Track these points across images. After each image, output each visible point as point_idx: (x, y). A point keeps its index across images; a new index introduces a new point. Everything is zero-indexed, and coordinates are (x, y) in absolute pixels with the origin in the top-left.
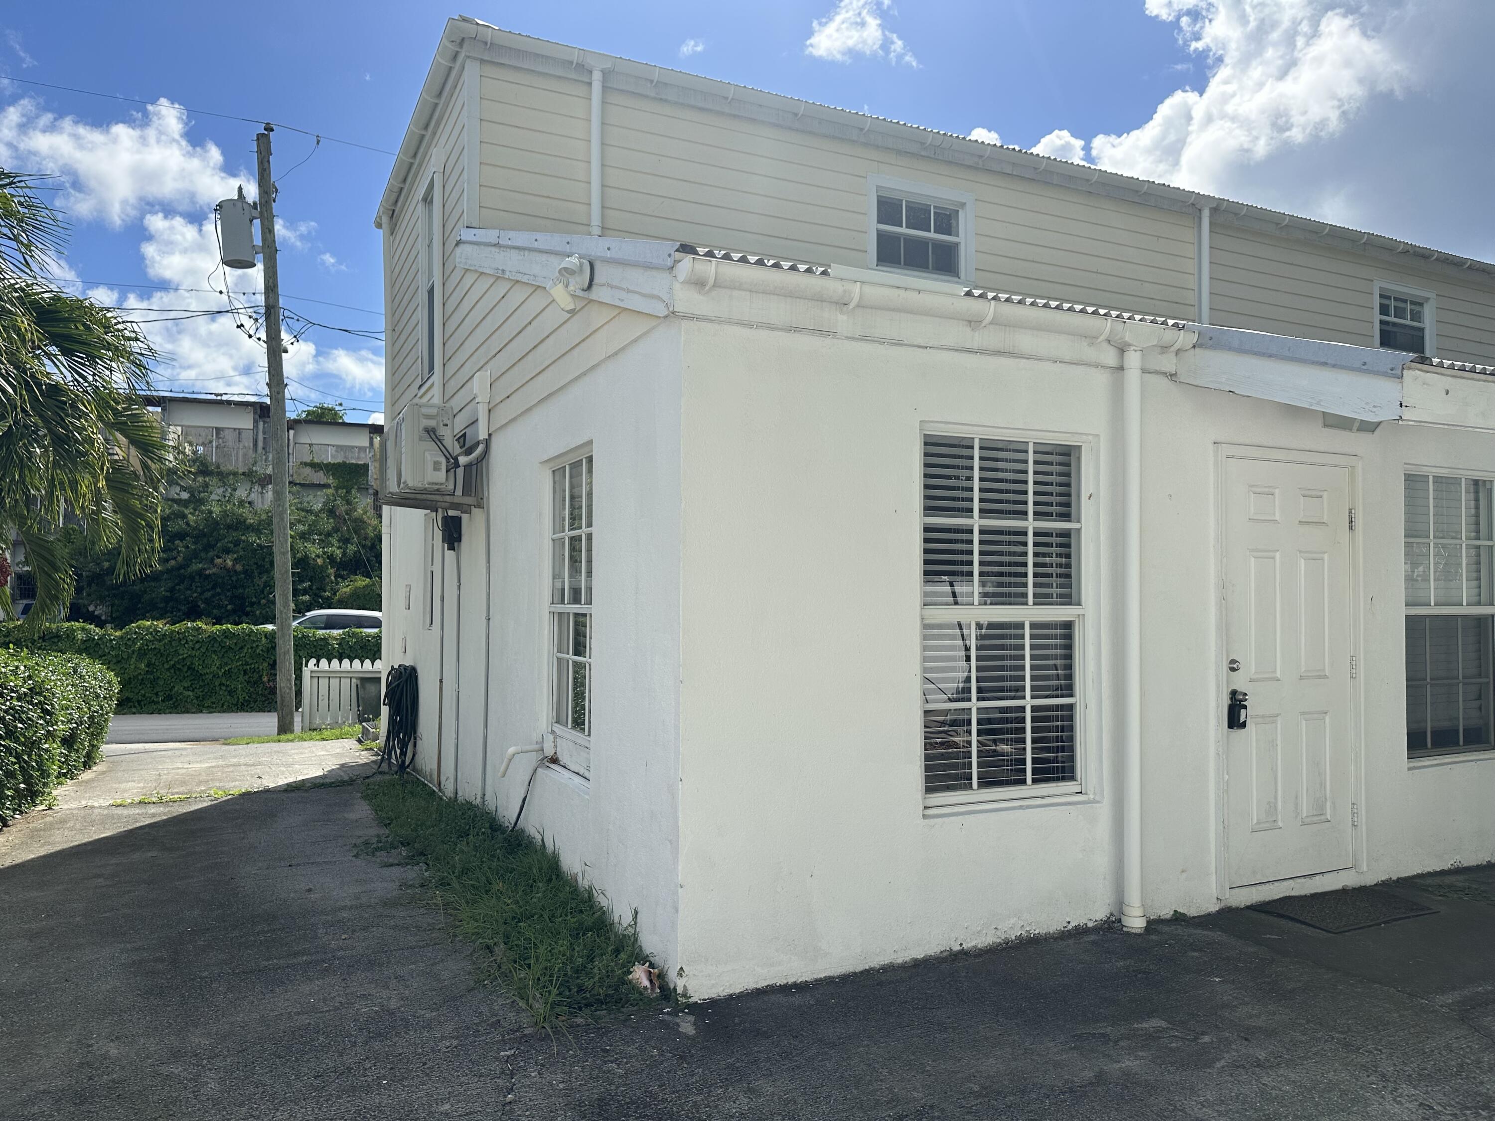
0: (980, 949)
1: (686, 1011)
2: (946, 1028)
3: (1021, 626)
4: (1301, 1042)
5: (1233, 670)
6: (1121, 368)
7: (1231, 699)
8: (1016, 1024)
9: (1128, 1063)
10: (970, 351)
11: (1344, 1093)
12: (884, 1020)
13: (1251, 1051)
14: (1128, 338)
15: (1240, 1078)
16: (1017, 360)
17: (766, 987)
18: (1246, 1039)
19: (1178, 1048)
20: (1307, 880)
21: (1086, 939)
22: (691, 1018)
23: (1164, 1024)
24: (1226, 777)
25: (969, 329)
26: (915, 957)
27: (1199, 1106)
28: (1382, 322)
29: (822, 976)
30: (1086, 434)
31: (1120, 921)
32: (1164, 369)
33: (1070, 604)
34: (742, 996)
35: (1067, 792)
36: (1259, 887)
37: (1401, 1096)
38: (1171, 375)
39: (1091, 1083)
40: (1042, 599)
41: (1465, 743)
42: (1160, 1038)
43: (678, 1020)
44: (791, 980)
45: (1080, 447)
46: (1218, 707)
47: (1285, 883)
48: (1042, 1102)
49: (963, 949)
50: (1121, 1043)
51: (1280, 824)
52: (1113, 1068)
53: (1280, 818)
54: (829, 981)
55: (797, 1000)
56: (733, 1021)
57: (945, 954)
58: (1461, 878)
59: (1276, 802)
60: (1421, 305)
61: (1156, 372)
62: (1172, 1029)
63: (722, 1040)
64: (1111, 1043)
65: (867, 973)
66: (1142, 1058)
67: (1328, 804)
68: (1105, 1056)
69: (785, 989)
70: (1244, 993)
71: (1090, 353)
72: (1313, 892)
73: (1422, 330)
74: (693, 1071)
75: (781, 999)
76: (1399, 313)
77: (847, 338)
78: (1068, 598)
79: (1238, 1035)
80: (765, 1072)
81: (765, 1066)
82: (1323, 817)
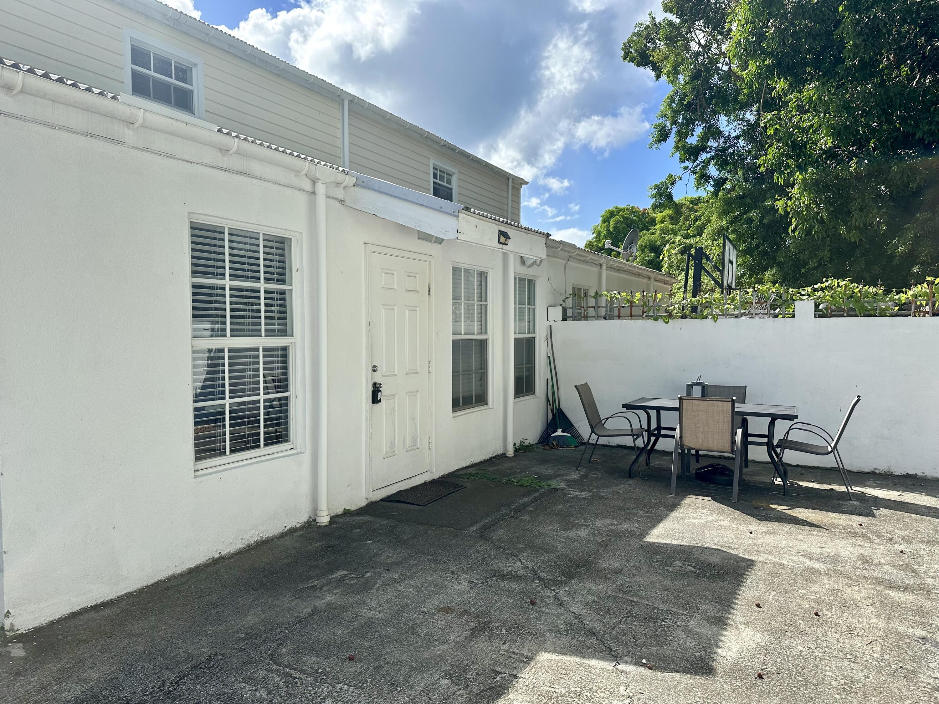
0: (232, 554)
1: (14, 641)
2: (217, 606)
3: (257, 350)
4: (414, 565)
5: (374, 371)
6: (314, 193)
7: (373, 387)
8: (261, 592)
9: (329, 598)
10: (221, 169)
11: (436, 585)
12: (174, 611)
13: (391, 576)
14: (318, 175)
15: (387, 591)
16: (252, 179)
17: (80, 610)
18: (388, 570)
19: (354, 583)
20: (409, 480)
21: (296, 534)
22: (21, 645)
23: (345, 572)
24: (371, 430)
25: (220, 155)
26: (190, 567)
27: (369, 611)
28: (434, 183)
29: (123, 593)
30: (294, 231)
31: (315, 520)
32: (337, 197)
33: (286, 335)
34: (61, 620)
35: (285, 449)
36: (386, 488)
37: (460, 580)
38: (341, 201)
39: (310, 615)
40: (270, 333)
41: (476, 402)
42: (344, 580)
43: (8, 649)
44: (99, 601)
45: (291, 239)
46: (367, 392)
47: (399, 484)
48: (284, 632)
49: (221, 556)
50: (324, 589)
51: (396, 453)
52: (320, 603)
53: (396, 450)
54: (129, 595)
55: (107, 612)
56: (57, 639)
57: (209, 561)
58: (474, 469)
59: (394, 442)
60: (451, 176)
61: (333, 198)
62: (350, 574)
63: (50, 653)
64: (319, 590)
65: (156, 584)
66: (337, 593)
67: (418, 440)
68: (316, 597)
69: (95, 608)
70: (384, 546)
71: (295, 181)
72: (411, 486)
73: (451, 189)
74: (29, 680)
75: (94, 615)
76: (442, 179)
77: (133, 147)
78: (284, 333)
79: (384, 569)
80: (90, 666)
81: (89, 662)
82: (416, 447)
